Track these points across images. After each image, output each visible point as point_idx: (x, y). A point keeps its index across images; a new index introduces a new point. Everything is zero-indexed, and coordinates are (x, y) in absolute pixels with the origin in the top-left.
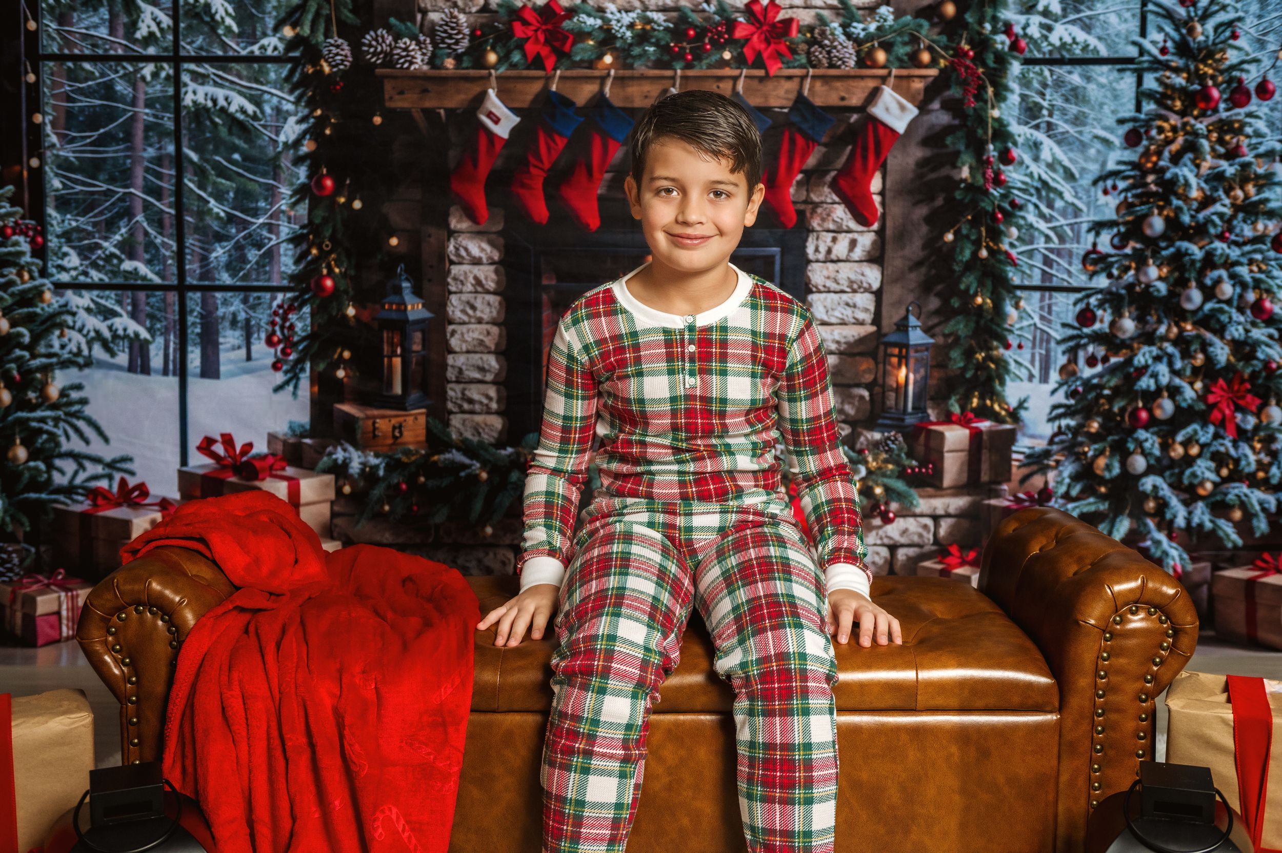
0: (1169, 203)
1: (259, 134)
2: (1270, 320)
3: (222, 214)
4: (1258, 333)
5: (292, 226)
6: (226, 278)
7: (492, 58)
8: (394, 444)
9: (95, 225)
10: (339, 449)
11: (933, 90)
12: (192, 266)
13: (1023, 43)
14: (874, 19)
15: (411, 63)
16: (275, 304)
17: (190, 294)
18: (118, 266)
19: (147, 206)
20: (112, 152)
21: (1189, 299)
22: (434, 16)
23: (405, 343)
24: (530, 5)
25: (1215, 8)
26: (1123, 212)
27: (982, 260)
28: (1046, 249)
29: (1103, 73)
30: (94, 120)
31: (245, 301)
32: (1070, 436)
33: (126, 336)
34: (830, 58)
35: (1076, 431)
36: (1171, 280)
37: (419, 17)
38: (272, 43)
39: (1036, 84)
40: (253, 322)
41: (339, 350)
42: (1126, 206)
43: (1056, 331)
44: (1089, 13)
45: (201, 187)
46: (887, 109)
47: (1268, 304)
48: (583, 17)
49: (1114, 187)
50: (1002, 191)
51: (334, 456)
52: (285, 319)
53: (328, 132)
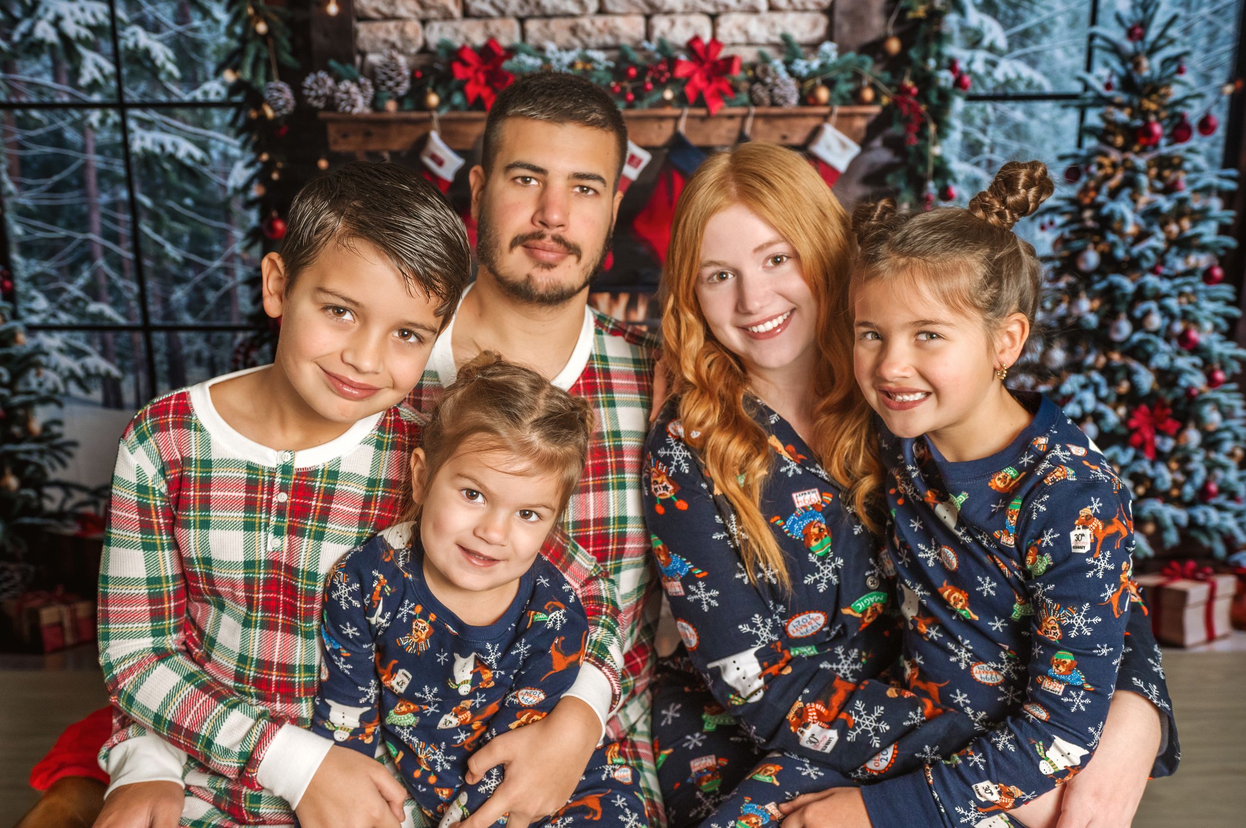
0: (1103, 238)
1: (208, 179)
2: (1195, 349)
3: (179, 258)
4: (1183, 362)
5: (249, 268)
6: (187, 319)
7: (433, 100)
9: (59, 269)
11: (875, 128)
12: (155, 308)
13: (967, 79)
14: (816, 56)
15: (353, 106)
16: (236, 342)
17: (155, 334)
18: (84, 308)
19: (106, 252)
20: (68, 198)
21: (1118, 330)
22: (374, 58)
24: (469, 46)
25: (1162, 42)
26: (1059, 246)
29: (1046, 109)
30: (47, 167)
31: (208, 340)
33: (98, 375)
34: (772, 97)
36: (1103, 312)
37: (358, 59)
38: (214, 89)
39: (978, 121)
40: (217, 360)
42: (1062, 242)
44: (1035, 48)
45: (157, 230)
46: (829, 148)
47: (1194, 334)
48: (523, 57)
49: (1051, 223)
52: (247, 356)
53: (275, 176)
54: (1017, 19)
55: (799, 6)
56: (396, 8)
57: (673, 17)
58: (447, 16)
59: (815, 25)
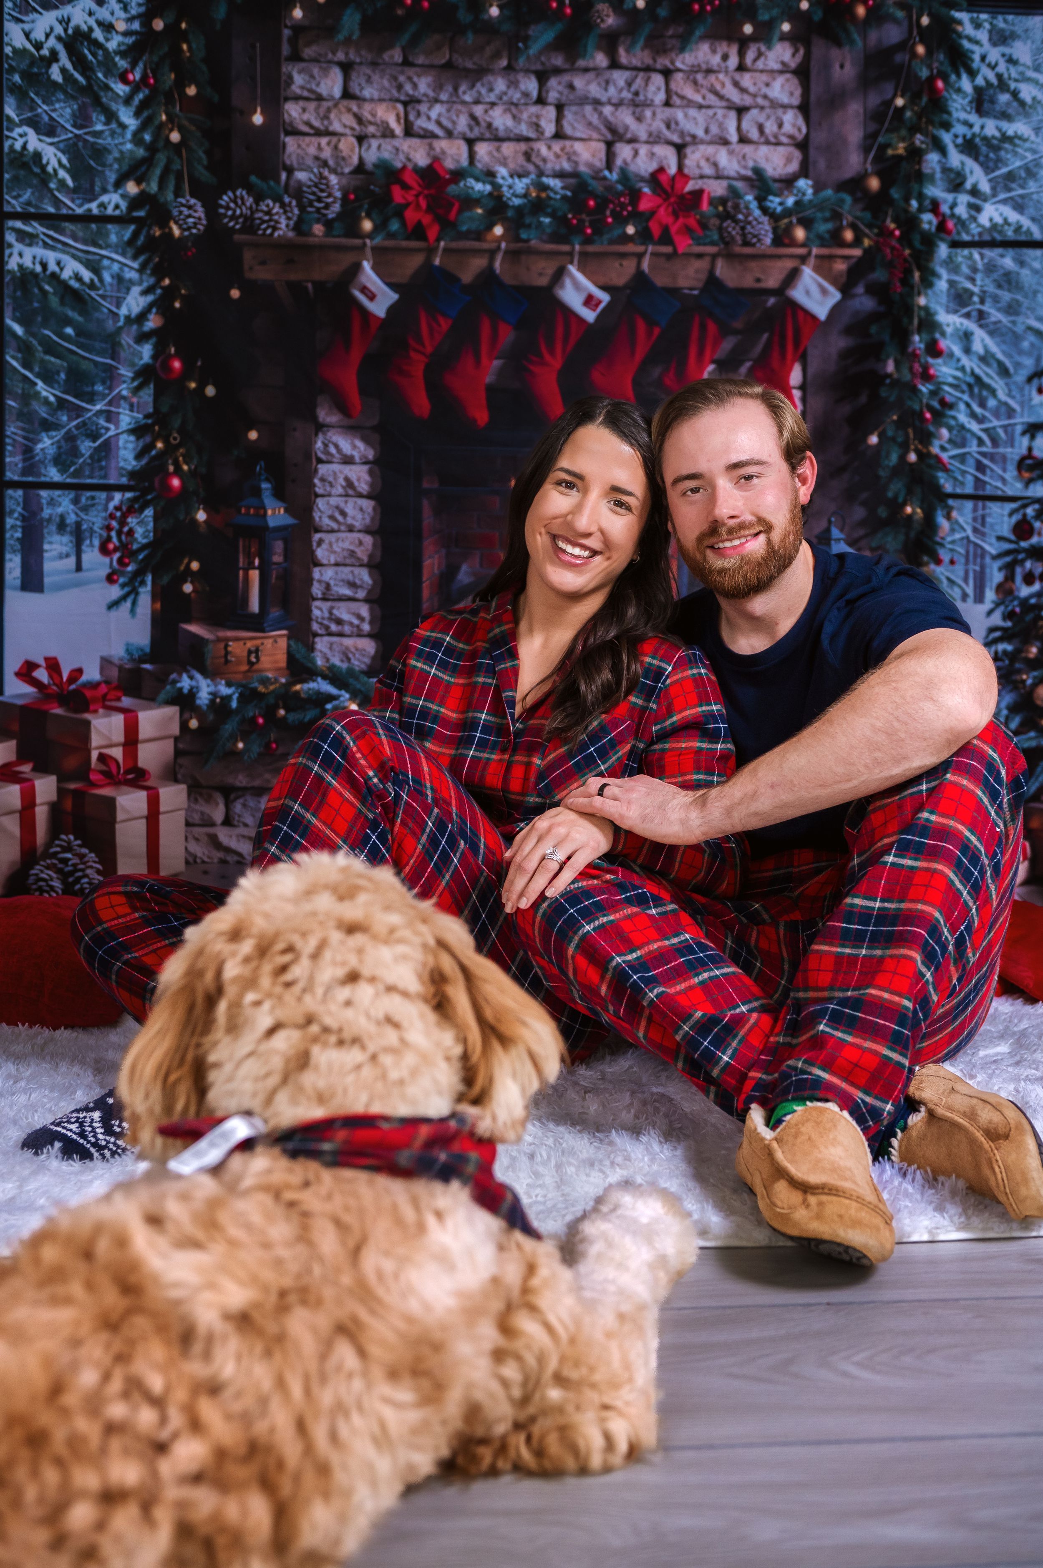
1: (97, 306)
3: (52, 399)
5: (135, 414)
6: (54, 474)
7: (367, 225)
8: (248, 671)
10: (185, 676)
11: (857, 272)
12: (14, 459)
13: (950, 224)
14: (791, 193)
15: (275, 229)
16: (111, 506)
17: (10, 492)
22: (301, 176)
23: (264, 553)
24: (410, 166)
27: (911, 465)
28: (979, 453)
29: (1036, 257)
31: (76, 501)
32: (1007, 662)
34: (744, 235)
35: (1013, 657)
37: (284, 176)
38: (113, 201)
39: (965, 269)
40: (85, 527)
41: (186, 561)
43: (991, 544)
44: (1021, 192)
45: (26, 365)
46: (808, 293)
48: (471, 182)
50: (931, 387)
51: (179, 685)
52: (123, 522)
53: (177, 305)
54: (999, 162)
55: (772, 140)
56: (331, 123)
57: (637, 145)
58: (387, 133)
59: (789, 160)
